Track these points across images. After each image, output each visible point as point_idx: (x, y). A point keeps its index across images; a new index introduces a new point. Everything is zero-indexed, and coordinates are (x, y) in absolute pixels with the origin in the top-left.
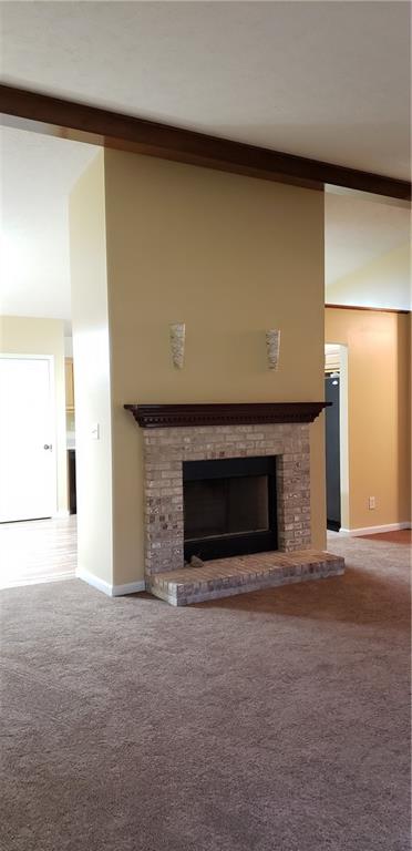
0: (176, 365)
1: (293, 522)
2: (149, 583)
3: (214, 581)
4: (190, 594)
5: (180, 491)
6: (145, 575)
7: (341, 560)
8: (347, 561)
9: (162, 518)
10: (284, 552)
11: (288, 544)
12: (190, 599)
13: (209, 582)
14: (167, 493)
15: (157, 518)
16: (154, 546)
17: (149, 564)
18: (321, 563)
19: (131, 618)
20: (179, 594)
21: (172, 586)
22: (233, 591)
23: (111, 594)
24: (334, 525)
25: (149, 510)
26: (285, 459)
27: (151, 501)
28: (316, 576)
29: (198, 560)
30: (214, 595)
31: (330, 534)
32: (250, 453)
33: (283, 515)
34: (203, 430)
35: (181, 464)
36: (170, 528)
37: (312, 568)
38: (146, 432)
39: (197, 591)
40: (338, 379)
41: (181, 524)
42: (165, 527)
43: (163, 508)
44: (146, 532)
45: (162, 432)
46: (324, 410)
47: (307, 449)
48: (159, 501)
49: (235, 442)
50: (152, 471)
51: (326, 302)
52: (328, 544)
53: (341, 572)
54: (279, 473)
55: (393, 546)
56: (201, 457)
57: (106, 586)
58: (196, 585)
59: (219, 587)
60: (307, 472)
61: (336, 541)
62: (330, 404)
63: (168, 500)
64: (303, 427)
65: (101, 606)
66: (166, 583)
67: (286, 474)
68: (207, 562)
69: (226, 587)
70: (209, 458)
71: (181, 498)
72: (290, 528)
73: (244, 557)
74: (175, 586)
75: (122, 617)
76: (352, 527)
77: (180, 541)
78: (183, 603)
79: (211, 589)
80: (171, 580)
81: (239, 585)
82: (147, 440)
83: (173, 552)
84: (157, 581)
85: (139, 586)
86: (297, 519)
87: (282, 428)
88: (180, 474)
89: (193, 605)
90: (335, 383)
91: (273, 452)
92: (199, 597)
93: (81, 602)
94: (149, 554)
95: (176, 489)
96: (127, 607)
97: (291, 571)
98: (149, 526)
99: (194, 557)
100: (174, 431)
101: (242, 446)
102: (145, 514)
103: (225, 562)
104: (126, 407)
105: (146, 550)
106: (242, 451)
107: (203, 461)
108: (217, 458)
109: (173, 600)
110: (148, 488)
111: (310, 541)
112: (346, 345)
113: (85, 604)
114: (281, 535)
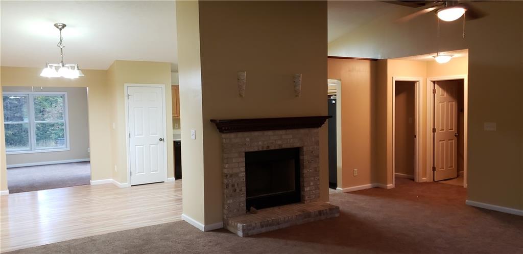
0: (241, 96)
1: (310, 186)
2: (226, 223)
3: (264, 222)
4: (250, 230)
5: (243, 169)
6: (223, 219)
7: (337, 208)
8: (341, 208)
9: (233, 186)
10: (304, 203)
11: (306, 198)
12: (250, 233)
13: (261, 222)
14: (235, 170)
15: (230, 186)
16: (228, 202)
17: (226, 212)
18: (326, 210)
19: (216, 245)
20: (243, 230)
21: (240, 225)
22: (275, 228)
23: (203, 231)
24: (333, 185)
25: (226, 181)
26: (305, 149)
27: (226, 176)
28: (323, 217)
29: (254, 209)
30: (264, 230)
31: (331, 191)
32: (284, 146)
33: (303, 182)
34: (256, 134)
35: (244, 154)
36: (238, 191)
37: (320, 213)
38: (223, 136)
39: (254, 228)
40: (335, 100)
41: (244, 189)
42: (235, 190)
43: (234, 180)
44: (223, 194)
45: (232, 135)
46: (327, 120)
47: (317, 143)
48: (231, 176)
49: (275, 140)
50: (227, 158)
51: (328, 55)
52: (330, 197)
53: (337, 215)
54: (301, 157)
55: (367, 198)
56: (256, 149)
57: (201, 225)
58: (254, 225)
59: (267, 226)
60: (318, 157)
61: (334, 195)
62: (331, 117)
63: (237, 175)
64: (315, 130)
65: (198, 238)
66: (236, 224)
67: (306, 158)
68: (259, 211)
69: (271, 225)
70: (260, 149)
71: (244, 174)
72: (308, 189)
73: (281, 207)
74: (241, 226)
75: (210, 244)
76: (343, 186)
77: (243, 199)
78: (246, 235)
79: (262, 226)
80: (239, 222)
81: (278, 224)
82: (224, 140)
83: (239, 205)
84: (230, 222)
85: (220, 225)
86: (312, 184)
87: (303, 131)
88: (244, 159)
89: (252, 236)
90: (334, 102)
91: (297, 145)
92: (255, 232)
93: (187, 235)
94: (226, 207)
95: (241, 169)
96: (214, 238)
97: (308, 215)
98: (226, 190)
99: (252, 208)
100: (240, 134)
101: (280, 142)
102: (223, 183)
103: (270, 210)
104: (211, 121)
105: (223, 204)
106: (280, 145)
107: (256, 152)
108: (265, 149)
109: (240, 234)
110: (225, 168)
111: (319, 197)
112: (340, 80)
113: (189, 237)
114: (302, 193)
